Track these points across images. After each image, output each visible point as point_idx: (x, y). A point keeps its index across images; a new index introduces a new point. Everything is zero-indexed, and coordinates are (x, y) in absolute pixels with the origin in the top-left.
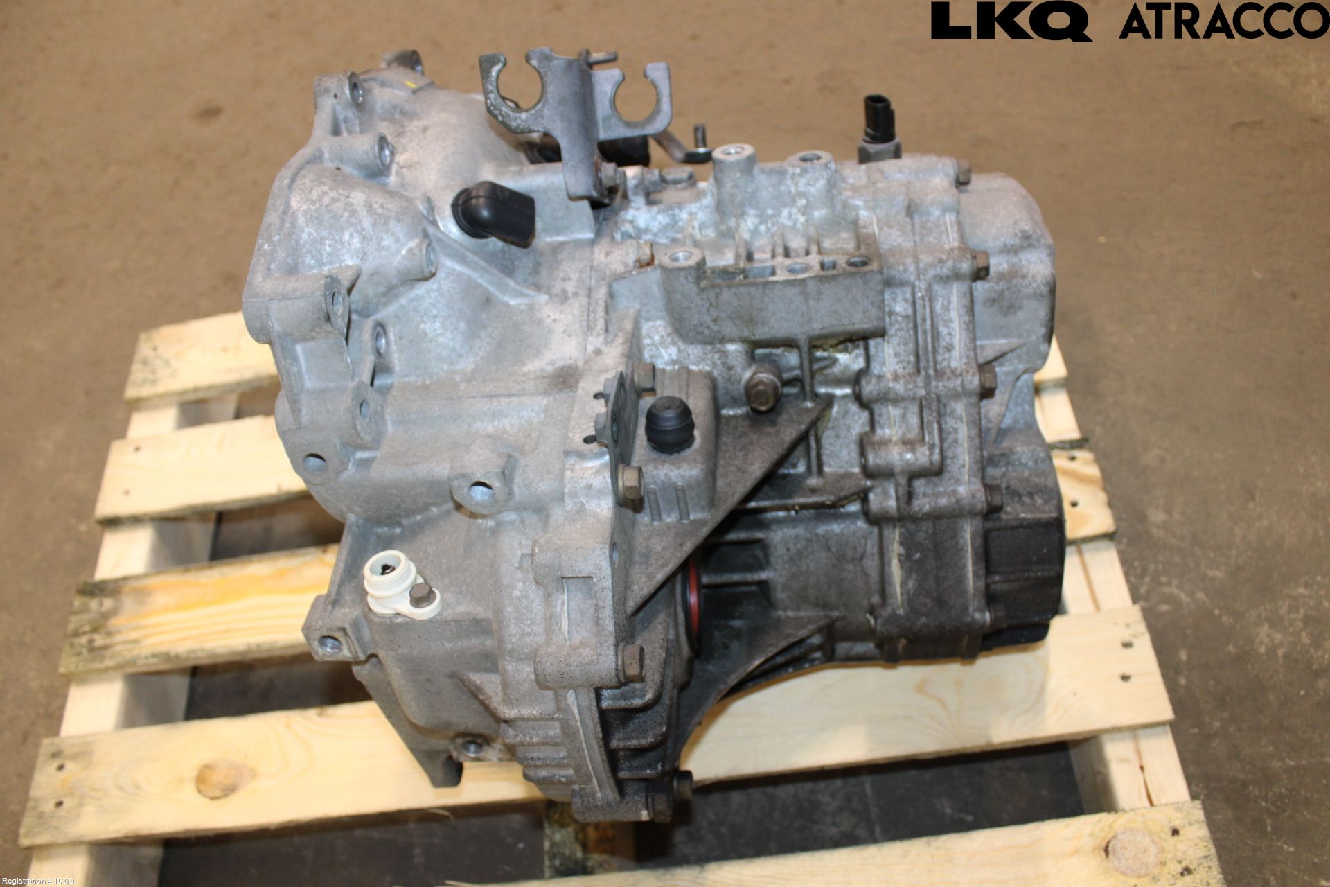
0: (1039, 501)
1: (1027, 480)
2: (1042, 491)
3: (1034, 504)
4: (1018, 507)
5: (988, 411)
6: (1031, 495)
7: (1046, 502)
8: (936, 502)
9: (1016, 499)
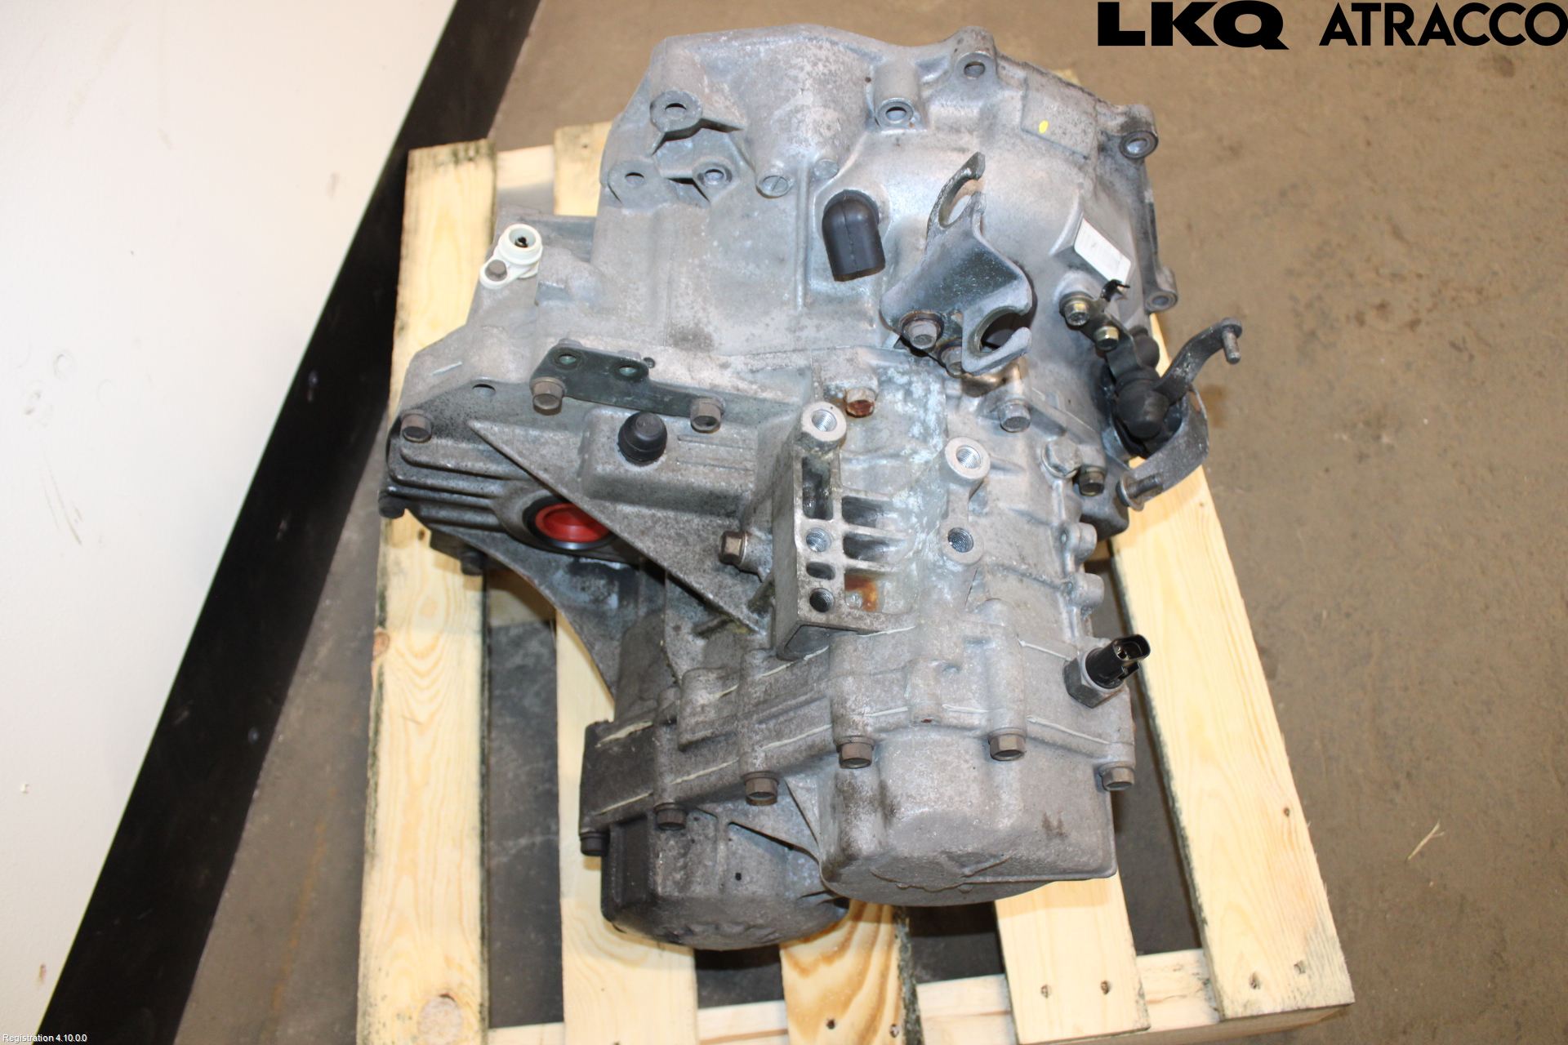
0: (678, 876)
1: (700, 863)
2: (687, 878)
3: (675, 870)
4: (675, 853)
5: (768, 815)
6: (685, 867)
7: (676, 883)
8: (662, 752)
9: (682, 851)
